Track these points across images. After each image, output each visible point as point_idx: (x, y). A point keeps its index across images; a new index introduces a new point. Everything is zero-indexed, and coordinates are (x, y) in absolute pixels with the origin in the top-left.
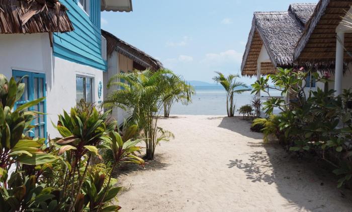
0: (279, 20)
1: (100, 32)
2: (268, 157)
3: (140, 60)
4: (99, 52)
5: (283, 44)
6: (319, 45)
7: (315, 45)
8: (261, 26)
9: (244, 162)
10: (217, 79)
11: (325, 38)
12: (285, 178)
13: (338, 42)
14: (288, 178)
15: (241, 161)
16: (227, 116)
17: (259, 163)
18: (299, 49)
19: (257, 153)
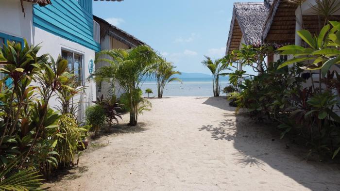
0: (255, 10)
1: (92, 18)
2: (235, 123)
3: (130, 43)
4: (90, 34)
5: (256, 29)
6: (283, 27)
7: (279, 27)
8: (239, 15)
9: (214, 127)
10: (205, 63)
11: (287, 21)
12: (244, 136)
13: (297, 23)
14: (246, 137)
15: (212, 126)
16: (213, 96)
17: (227, 127)
18: (266, 31)
19: (228, 120)
